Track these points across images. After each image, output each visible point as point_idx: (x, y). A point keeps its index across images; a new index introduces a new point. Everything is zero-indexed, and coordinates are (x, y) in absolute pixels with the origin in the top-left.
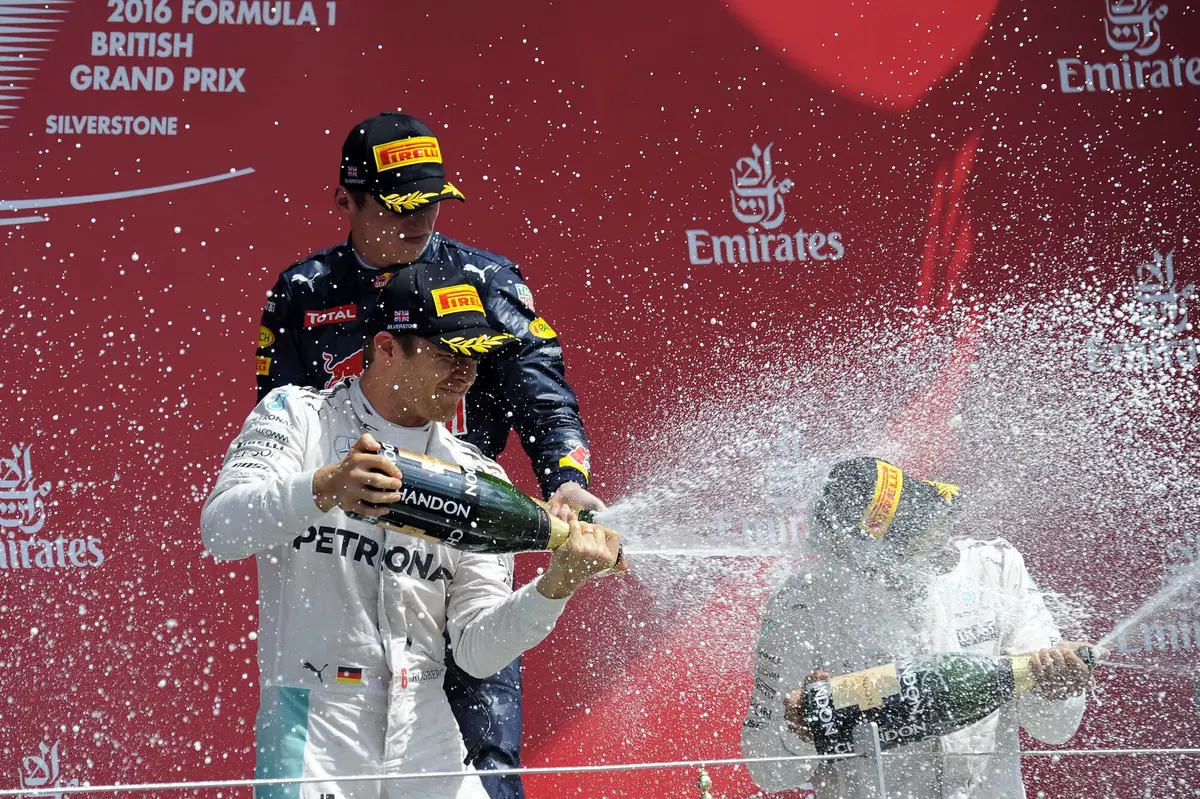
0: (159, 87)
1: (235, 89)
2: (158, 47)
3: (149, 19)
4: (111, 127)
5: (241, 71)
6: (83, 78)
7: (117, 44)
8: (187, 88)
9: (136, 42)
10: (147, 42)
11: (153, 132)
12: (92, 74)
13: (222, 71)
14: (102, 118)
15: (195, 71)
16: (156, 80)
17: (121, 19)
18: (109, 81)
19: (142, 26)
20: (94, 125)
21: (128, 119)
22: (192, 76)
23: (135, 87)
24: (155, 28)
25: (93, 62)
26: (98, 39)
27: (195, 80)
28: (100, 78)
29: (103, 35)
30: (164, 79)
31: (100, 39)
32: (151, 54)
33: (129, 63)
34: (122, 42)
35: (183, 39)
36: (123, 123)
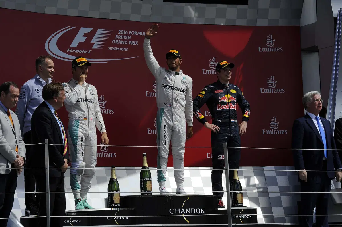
0: (125, 44)
1: (136, 44)
2: (125, 38)
4: (118, 49)
5: (137, 42)
7: (119, 37)
8: (129, 44)
9: (122, 37)
11: (124, 50)
12: (115, 41)
14: (116, 48)
18: (118, 42)
19: (123, 34)
21: (120, 48)
22: (130, 42)
23: (122, 43)
24: (125, 35)
25: (116, 39)
28: (116, 42)
29: (117, 36)
33: (121, 40)
34: (120, 37)
35: (129, 37)
36: (120, 49)
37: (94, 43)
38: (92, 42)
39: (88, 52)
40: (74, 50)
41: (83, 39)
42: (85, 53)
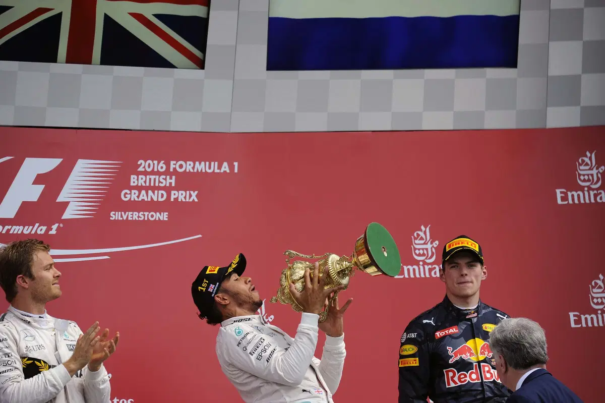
0: (160, 199)
1: (194, 199)
2: (160, 182)
3: (156, 170)
4: (139, 217)
5: (196, 192)
6: (127, 196)
7: (141, 181)
8: (172, 200)
9: (150, 179)
10: (155, 179)
11: (157, 219)
12: (131, 194)
13: (188, 192)
14: (135, 213)
15: (176, 192)
16: (158, 196)
17: (143, 170)
18: (138, 197)
19: (153, 173)
20: (132, 216)
21: (146, 214)
22: (175, 194)
23: (149, 199)
24: (159, 173)
25: (131, 188)
26: (133, 178)
27: (176, 196)
28: (134, 196)
29: (136, 177)
30: (162, 195)
31: (134, 178)
32: (157, 185)
33: (147, 189)
34: (144, 179)
35: (171, 178)
36: (144, 215)
37: (67, 203)
38: (60, 199)
39: (50, 229)
40: (7, 227)
41: (34, 193)
42: (43, 232)
